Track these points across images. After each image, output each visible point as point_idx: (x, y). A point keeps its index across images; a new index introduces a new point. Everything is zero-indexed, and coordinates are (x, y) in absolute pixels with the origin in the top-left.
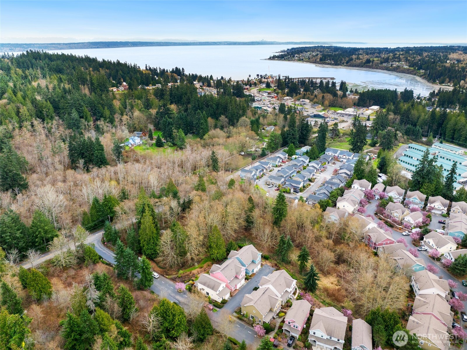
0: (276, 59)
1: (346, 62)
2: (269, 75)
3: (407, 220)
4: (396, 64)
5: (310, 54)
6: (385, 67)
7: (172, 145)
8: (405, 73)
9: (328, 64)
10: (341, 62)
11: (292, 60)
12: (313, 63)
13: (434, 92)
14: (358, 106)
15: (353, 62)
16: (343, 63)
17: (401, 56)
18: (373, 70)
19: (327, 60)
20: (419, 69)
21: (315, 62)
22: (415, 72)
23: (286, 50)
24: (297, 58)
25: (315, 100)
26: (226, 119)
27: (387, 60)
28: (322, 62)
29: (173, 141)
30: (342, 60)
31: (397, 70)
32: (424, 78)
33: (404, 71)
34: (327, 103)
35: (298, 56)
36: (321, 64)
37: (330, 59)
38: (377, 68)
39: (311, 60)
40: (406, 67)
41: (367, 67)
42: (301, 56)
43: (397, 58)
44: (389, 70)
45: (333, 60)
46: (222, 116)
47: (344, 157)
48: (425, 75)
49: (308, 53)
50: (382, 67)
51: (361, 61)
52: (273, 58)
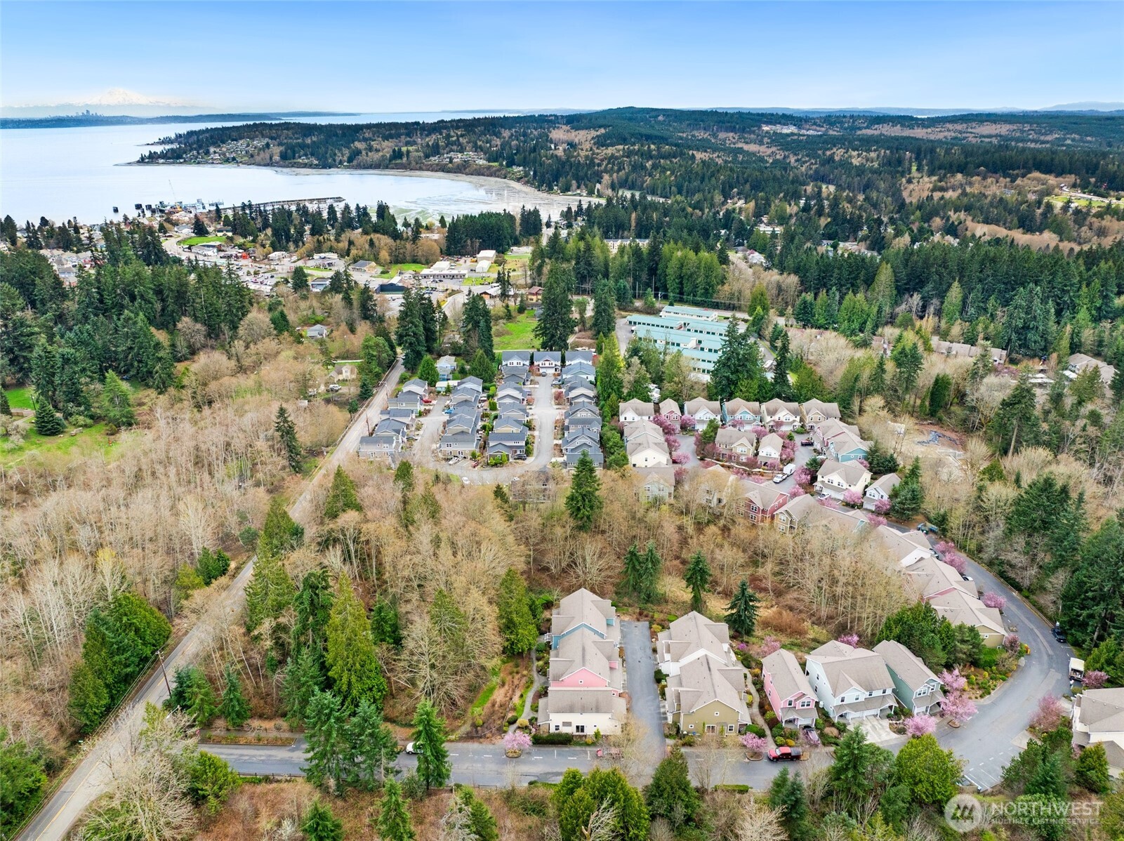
0: (162, 161)
1: (345, 158)
2: (172, 204)
3: (764, 454)
4: (458, 158)
5: (248, 145)
6: (437, 165)
7: (89, 421)
8: (483, 175)
9: (305, 166)
10: (335, 160)
11: (206, 163)
12: (265, 165)
13: (569, 209)
14: (449, 255)
15: (363, 158)
16: (341, 162)
17: (461, 139)
18: (412, 173)
19: (300, 157)
20: (511, 164)
21: (270, 164)
22: (503, 172)
23: (173, 136)
24: (217, 156)
25: (354, 252)
26: (198, 326)
27: (435, 150)
28: (287, 162)
29: (87, 409)
30: (335, 154)
31: (462, 169)
32: (526, 183)
33: (479, 172)
34: (384, 255)
35: (218, 150)
36: (287, 167)
37: (306, 155)
38: (421, 169)
39: (258, 159)
40: (482, 162)
41: (398, 167)
42: (224, 149)
43: (453, 143)
44: (448, 172)
45: (312, 155)
46: (185, 319)
47: (547, 364)
48: (527, 175)
49: (241, 142)
50: (431, 165)
51: (381, 154)
52: (152, 159)
